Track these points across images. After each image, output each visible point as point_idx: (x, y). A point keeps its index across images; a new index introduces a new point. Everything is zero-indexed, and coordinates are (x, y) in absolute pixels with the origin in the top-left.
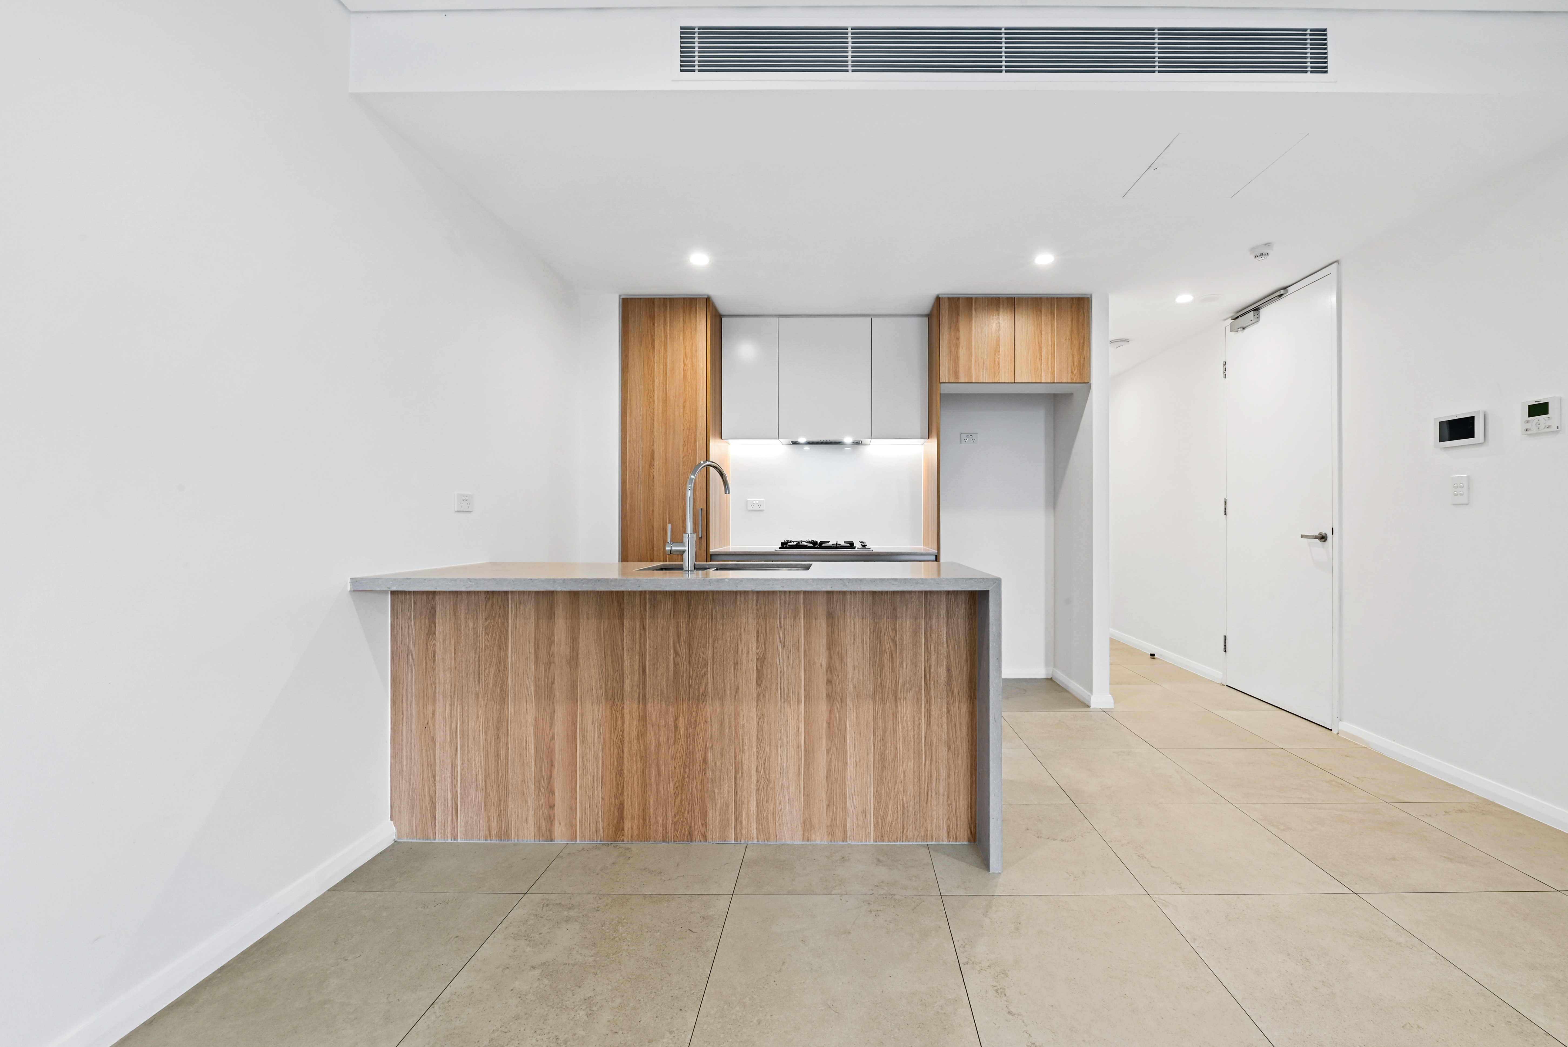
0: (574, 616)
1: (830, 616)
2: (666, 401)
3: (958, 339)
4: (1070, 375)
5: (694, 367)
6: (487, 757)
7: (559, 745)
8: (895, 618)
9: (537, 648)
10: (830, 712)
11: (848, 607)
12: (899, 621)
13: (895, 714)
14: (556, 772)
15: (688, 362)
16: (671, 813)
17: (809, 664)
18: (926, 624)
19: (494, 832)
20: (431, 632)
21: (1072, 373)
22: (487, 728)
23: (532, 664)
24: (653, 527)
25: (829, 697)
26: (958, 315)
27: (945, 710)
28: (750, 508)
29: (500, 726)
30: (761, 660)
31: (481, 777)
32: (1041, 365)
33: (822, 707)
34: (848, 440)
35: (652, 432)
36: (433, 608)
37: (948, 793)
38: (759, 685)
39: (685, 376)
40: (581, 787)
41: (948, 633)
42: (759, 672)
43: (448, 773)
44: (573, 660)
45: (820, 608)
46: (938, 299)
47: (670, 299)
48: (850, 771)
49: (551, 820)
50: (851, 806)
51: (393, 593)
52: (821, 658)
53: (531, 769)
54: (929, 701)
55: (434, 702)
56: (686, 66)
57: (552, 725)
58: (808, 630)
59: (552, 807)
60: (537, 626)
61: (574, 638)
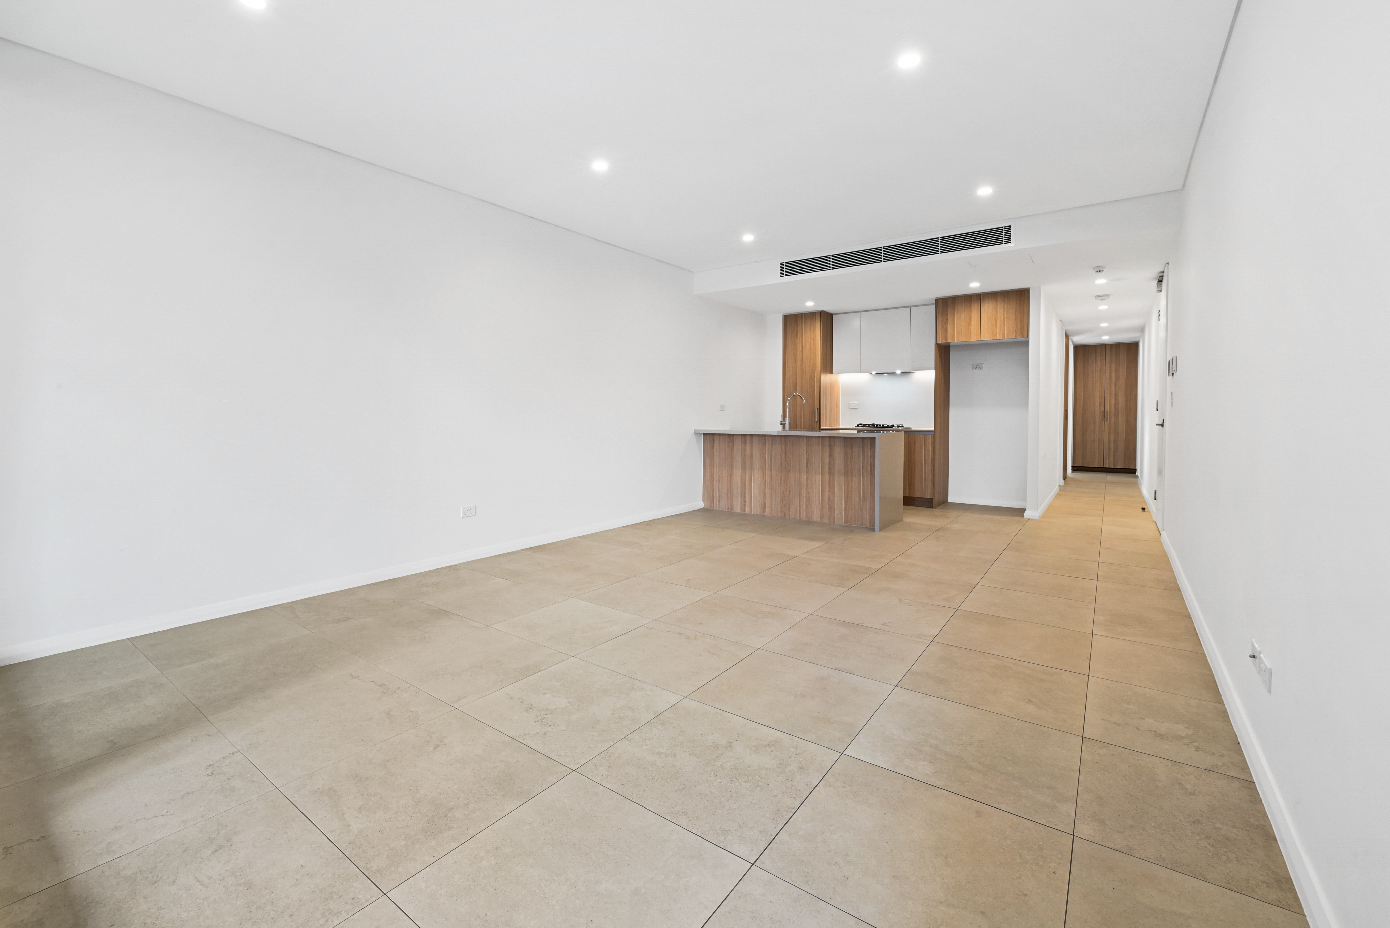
0: (752, 443)
1: (830, 446)
2: (802, 360)
3: (947, 320)
4: (1014, 334)
5: (815, 344)
6: (728, 485)
7: (747, 482)
8: (852, 448)
9: (741, 452)
10: (830, 478)
11: (836, 443)
12: (853, 449)
13: (852, 481)
14: (746, 491)
15: (812, 342)
16: (779, 507)
17: (823, 462)
18: (863, 450)
19: (729, 508)
20: (713, 447)
21: (1016, 333)
22: (728, 476)
23: (740, 458)
24: (796, 416)
25: (830, 473)
26: (947, 307)
27: (869, 480)
28: (850, 407)
29: (731, 476)
30: (807, 460)
31: (726, 491)
32: (996, 330)
33: (827, 476)
34: (898, 372)
35: (796, 374)
36: (714, 440)
37: (870, 510)
38: (807, 468)
39: (810, 348)
40: (753, 497)
41: (871, 454)
42: (807, 464)
43: (717, 489)
44: (752, 456)
45: (827, 443)
46: (937, 300)
47: (804, 314)
48: (836, 499)
49: (745, 506)
50: (836, 511)
51: (704, 434)
52: (827, 460)
53: (739, 489)
54: (863, 477)
55: (714, 468)
56: (782, 275)
57: (745, 476)
58: (822, 450)
59: (745, 502)
60: (742, 446)
61: (752, 450)
